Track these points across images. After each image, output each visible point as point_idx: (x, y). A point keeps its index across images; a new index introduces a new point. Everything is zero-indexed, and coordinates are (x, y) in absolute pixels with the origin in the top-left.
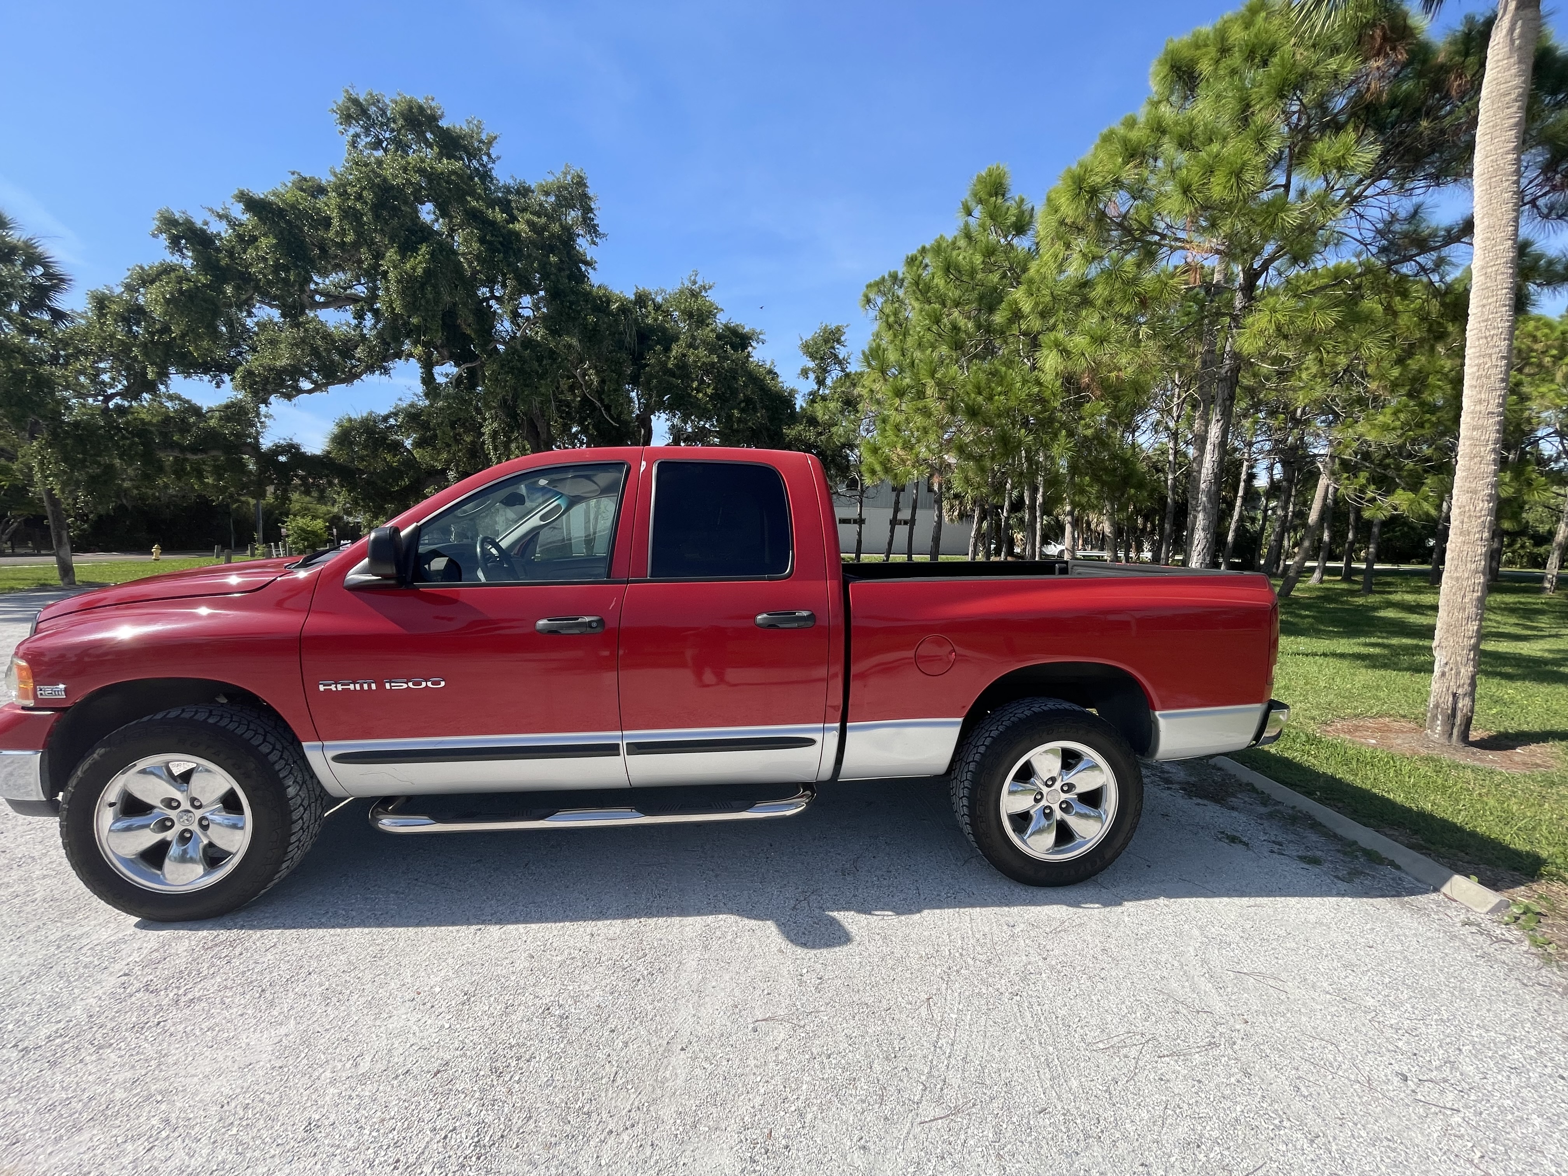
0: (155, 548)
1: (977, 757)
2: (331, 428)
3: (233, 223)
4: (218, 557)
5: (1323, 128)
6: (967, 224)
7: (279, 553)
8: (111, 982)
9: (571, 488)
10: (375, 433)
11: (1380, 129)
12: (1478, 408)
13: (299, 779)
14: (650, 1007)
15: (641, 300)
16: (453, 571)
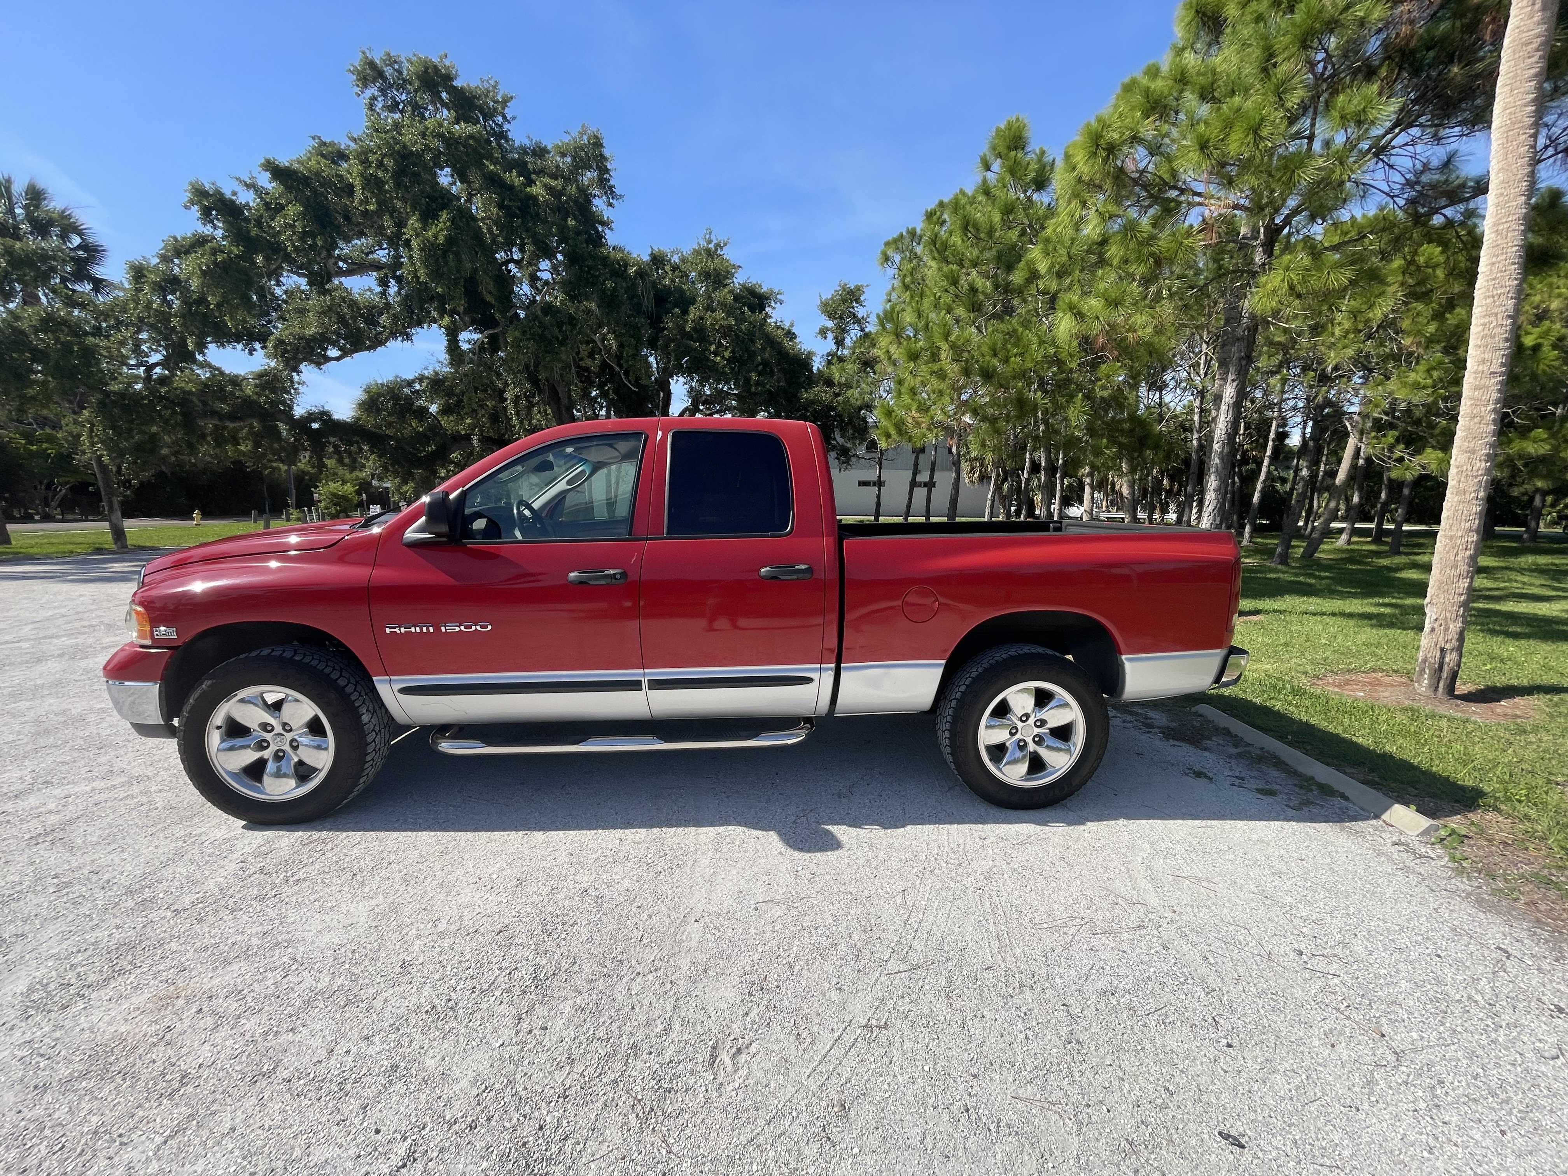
0: (196, 514)
1: (959, 695)
2: (359, 395)
3: (259, 192)
4: (255, 522)
5: (1355, 73)
6: (985, 181)
7: (314, 519)
8: (232, 867)
9: (595, 454)
10: (400, 399)
11: (1416, 72)
12: (1481, 368)
13: (371, 708)
14: (670, 892)
15: (658, 260)
16: (494, 530)
